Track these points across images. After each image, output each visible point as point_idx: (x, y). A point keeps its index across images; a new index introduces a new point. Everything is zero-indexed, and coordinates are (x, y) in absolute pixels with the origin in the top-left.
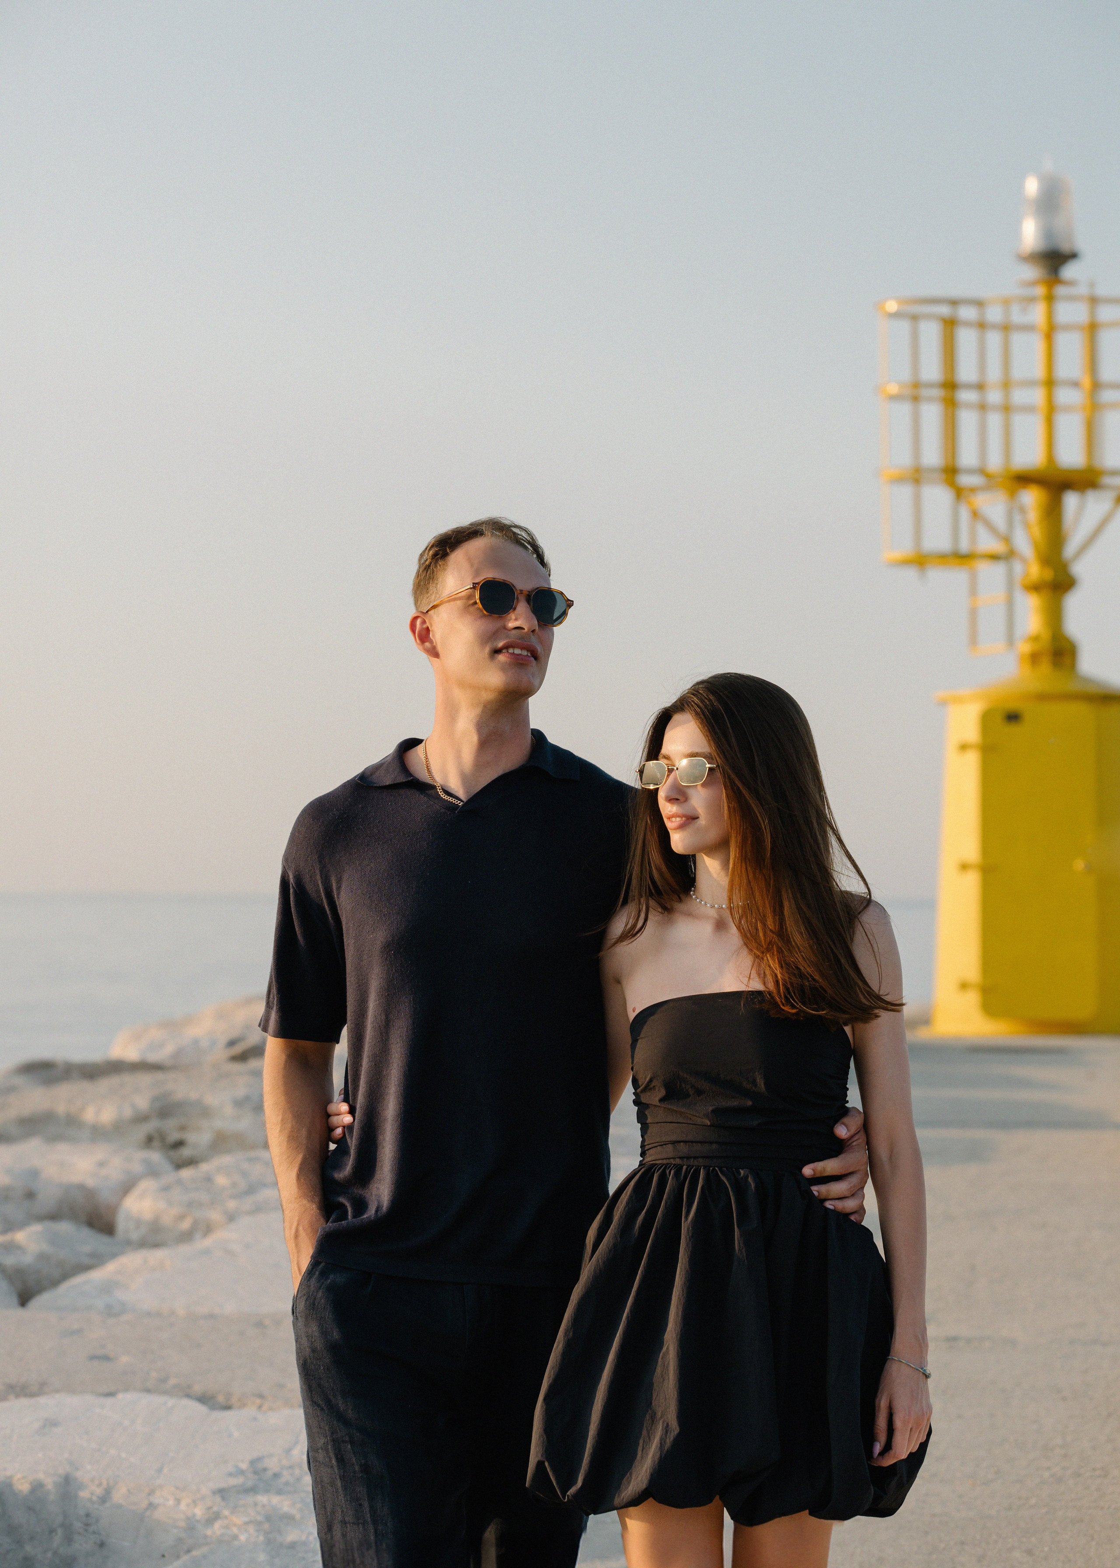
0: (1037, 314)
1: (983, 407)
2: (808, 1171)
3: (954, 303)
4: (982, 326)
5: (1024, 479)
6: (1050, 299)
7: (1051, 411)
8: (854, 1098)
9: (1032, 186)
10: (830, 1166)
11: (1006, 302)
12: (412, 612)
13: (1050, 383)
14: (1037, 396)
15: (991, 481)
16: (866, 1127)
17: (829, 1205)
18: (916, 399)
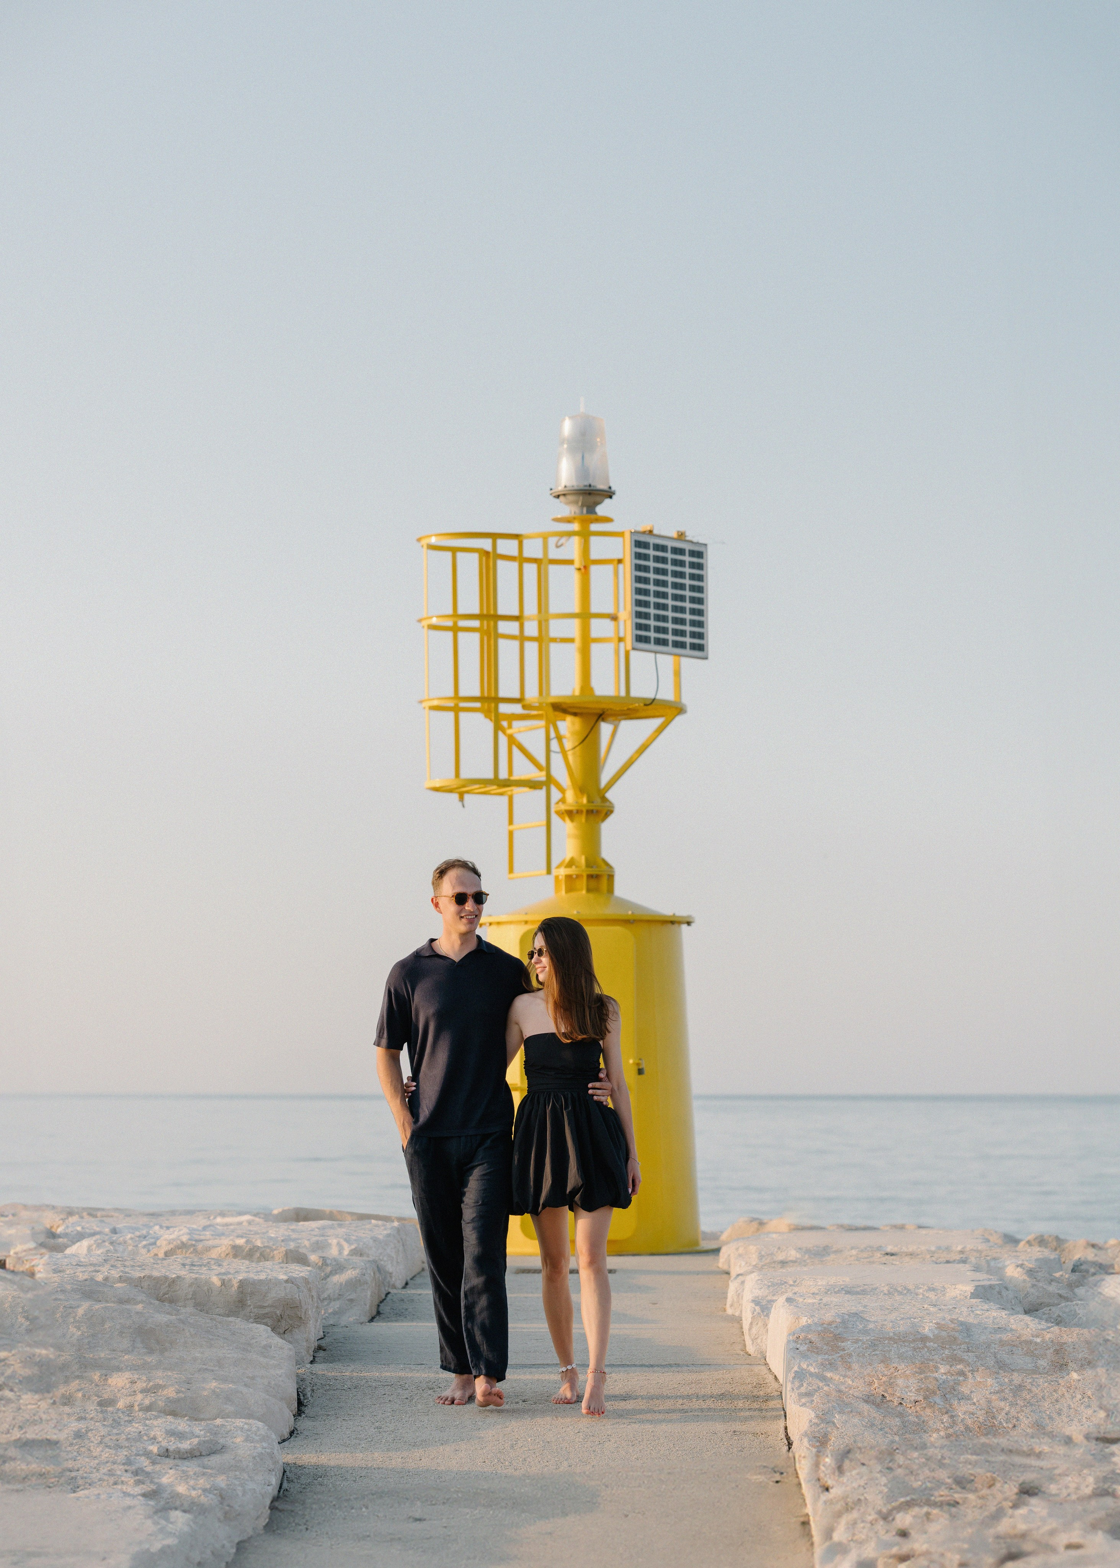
0: (572, 548)
1: (522, 638)
2: (590, 1085)
3: (494, 536)
4: (521, 560)
5: (561, 708)
6: (585, 535)
7: (587, 642)
8: (602, 1066)
9: (567, 427)
10: (597, 1084)
11: (545, 537)
12: (432, 895)
13: (585, 616)
14: (573, 628)
15: (529, 711)
16: (607, 1075)
17: (595, 1098)
18: (455, 630)
